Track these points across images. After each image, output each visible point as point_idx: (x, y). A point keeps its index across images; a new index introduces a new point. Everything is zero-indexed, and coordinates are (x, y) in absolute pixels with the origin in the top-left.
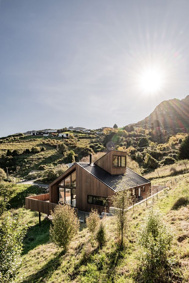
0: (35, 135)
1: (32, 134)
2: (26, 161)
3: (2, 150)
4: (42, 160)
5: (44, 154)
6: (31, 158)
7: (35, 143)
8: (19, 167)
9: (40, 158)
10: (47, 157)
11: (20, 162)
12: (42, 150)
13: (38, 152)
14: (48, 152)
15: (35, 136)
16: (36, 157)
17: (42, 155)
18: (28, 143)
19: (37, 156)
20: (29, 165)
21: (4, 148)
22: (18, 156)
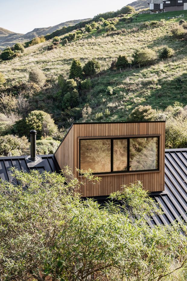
0: (161, 7)
1: (151, 7)
2: (111, 92)
3: (65, 60)
4: (152, 88)
5: (165, 70)
6: (125, 84)
7: (150, 35)
8: (90, 110)
9: (150, 83)
10: (171, 79)
11: (96, 95)
12: (164, 56)
13: (151, 63)
14: (176, 63)
15: (160, 10)
16: (140, 79)
17: (157, 73)
18: (135, 35)
19: (144, 75)
20: (114, 105)
21: (71, 54)
22: (96, 78)
